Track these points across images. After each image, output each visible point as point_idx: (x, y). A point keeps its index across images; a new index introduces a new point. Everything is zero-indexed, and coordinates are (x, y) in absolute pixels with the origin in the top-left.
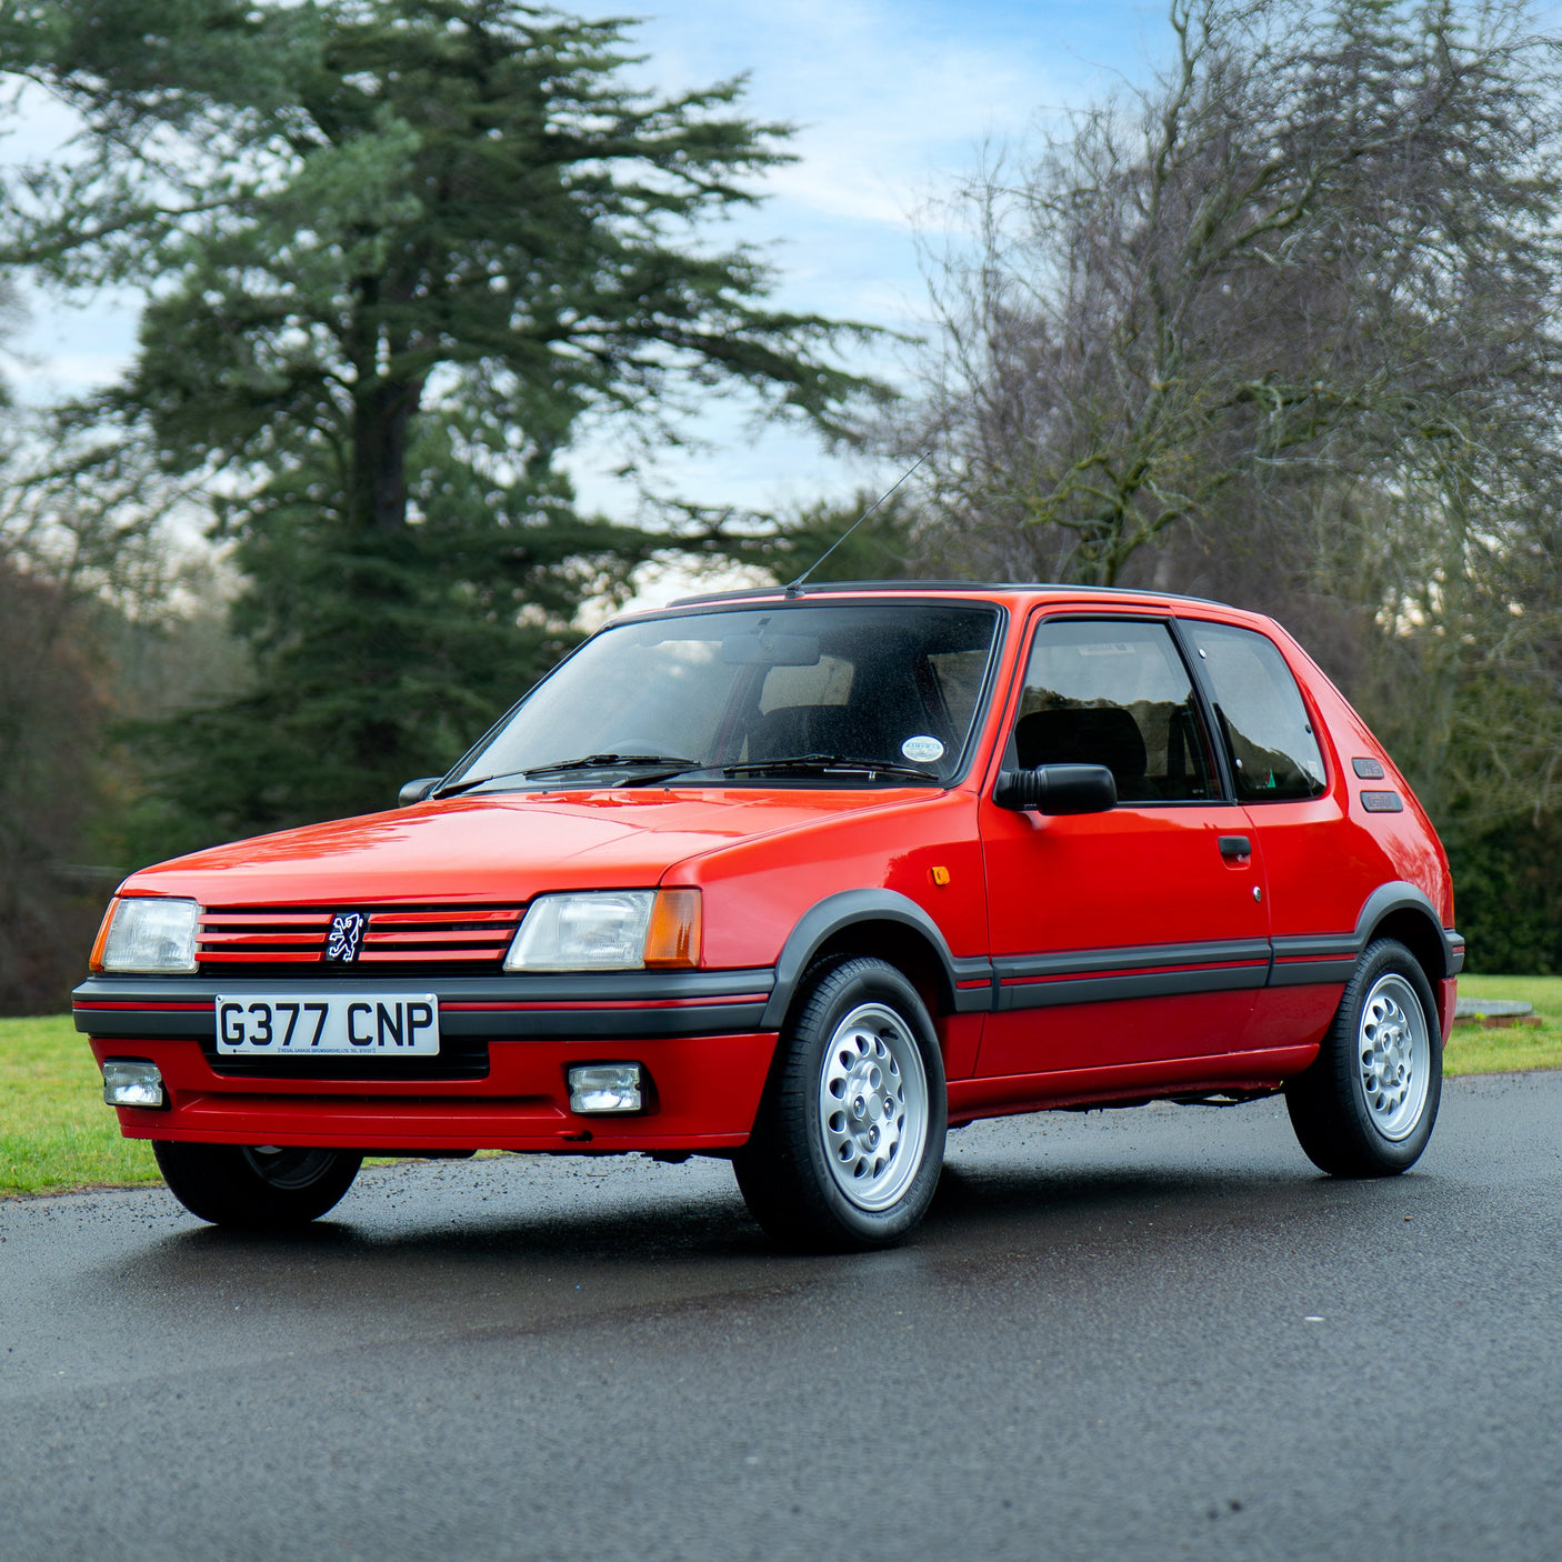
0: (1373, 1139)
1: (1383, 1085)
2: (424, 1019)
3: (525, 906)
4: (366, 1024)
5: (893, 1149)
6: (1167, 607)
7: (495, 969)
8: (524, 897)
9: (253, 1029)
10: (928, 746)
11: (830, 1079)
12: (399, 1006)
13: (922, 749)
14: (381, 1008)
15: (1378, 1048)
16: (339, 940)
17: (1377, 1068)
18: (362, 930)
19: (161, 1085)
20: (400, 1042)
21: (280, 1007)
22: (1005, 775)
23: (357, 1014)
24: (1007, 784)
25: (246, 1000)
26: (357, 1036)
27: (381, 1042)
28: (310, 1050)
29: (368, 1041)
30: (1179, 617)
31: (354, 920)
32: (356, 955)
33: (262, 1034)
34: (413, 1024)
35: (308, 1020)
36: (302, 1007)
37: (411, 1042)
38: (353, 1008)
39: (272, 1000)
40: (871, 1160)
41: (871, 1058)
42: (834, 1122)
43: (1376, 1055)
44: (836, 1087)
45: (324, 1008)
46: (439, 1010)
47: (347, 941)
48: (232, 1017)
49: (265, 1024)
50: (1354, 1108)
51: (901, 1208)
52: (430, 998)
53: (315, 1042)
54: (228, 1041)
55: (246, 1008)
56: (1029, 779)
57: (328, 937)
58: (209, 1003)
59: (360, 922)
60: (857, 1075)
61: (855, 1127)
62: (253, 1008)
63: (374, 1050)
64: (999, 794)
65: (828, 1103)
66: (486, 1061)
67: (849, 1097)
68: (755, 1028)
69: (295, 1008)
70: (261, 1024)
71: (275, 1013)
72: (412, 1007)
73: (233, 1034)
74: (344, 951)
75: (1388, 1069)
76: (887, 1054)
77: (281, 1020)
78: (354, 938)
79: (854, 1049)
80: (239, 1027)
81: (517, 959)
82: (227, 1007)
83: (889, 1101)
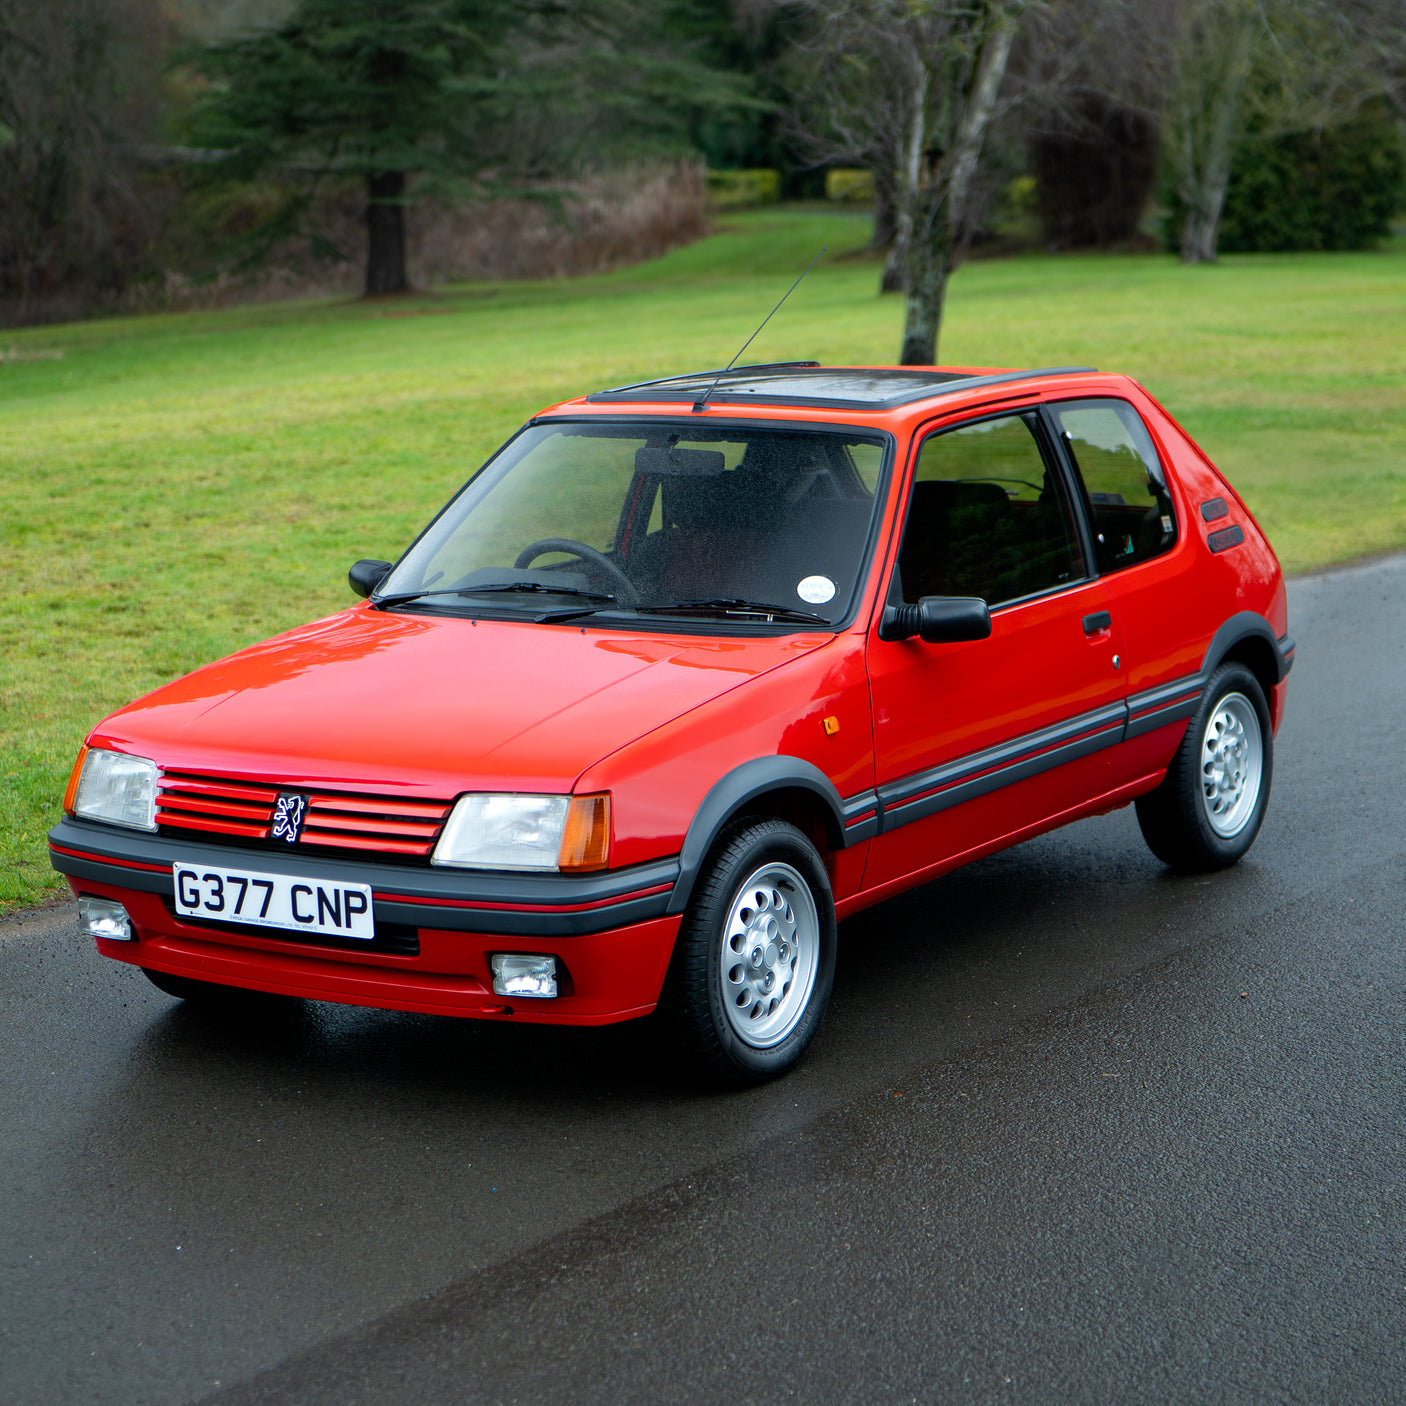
0: (1210, 840)
1: (1221, 790)
2: (360, 905)
3: (450, 804)
4: (308, 905)
5: (786, 988)
6: (1037, 394)
7: (423, 862)
8: (449, 795)
9: (206, 896)
10: (821, 587)
11: (732, 934)
12: (337, 892)
13: (816, 590)
14: (320, 891)
15: (1218, 758)
16: (283, 820)
17: (1216, 776)
18: (303, 812)
19: (129, 922)
20: (338, 924)
21: (231, 879)
22: (891, 609)
23: (300, 894)
24: (892, 619)
25: (201, 870)
26: (301, 913)
27: (322, 922)
28: (259, 922)
29: (309, 919)
30: (1048, 402)
31: (296, 801)
32: (298, 837)
33: (215, 901)
34: (350, 910)
35: (255, 895)
36: (250, 883)
37: (349, 925)
38: (296, 889)
39: (224, 873)
40: (766, 1001)
41: (770, 910)
42: (733, 974)
43: (1217, 765)
44: (736, 941)
45: (270, 885)
46: (373, 899)
47: (290, 822)
48: (188, 882)
49: (218, 893)
50: (1195, 815)
51: (792, 1040)
52: (365, 888)
53: (263, 914)
54: (186, 904)
55: (200, 876)
56: (912, 615)
57: (272, 815)
58: (168, 869)
59: (301, 805)
60: (756, 927)
61: (751, 973)
62: (207, 877)
63: (314, 927)
64: (885, 628)
65: (729, 957)
66: (417, 943)
67: (747, 950)
68: (662, 914)
69: (244, 882)
70: (214, 893)
71: (226, 885)
72: (348, 894)
73: (190, 898)
74: (287, 832)
75: (1227, 775)
76: (783, 904)
77: (231, 892)
78: (296, 819)
79: (753, 905)
80: (195, 892)
81: (444, 854)
82: (183, 874)
83: (785, 947)
